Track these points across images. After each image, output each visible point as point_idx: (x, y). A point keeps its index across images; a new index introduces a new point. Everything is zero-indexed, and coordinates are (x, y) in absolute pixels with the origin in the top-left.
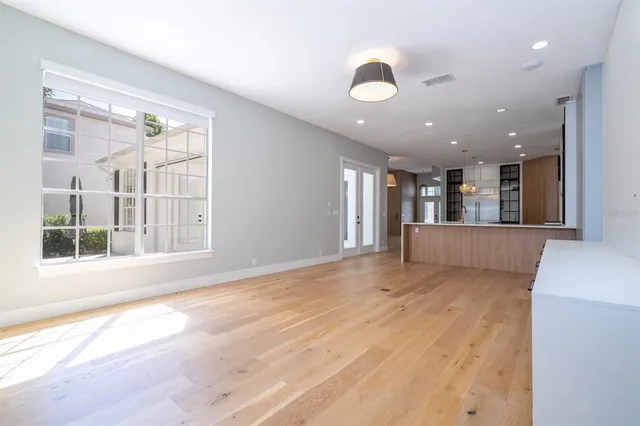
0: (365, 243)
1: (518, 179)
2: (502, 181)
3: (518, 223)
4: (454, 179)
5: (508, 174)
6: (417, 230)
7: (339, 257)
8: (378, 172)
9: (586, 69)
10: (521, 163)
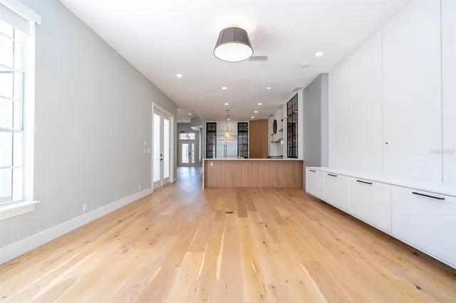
0: (165, 177)
1: (247, 131)
2: (239, 131)
3: (247, 158)
4: (211, 129)
5: (242, 128)
6: (212, 164)
7: (150, 191)
8: (172, 119)
9: (321, 74)
10: (248, 122)
